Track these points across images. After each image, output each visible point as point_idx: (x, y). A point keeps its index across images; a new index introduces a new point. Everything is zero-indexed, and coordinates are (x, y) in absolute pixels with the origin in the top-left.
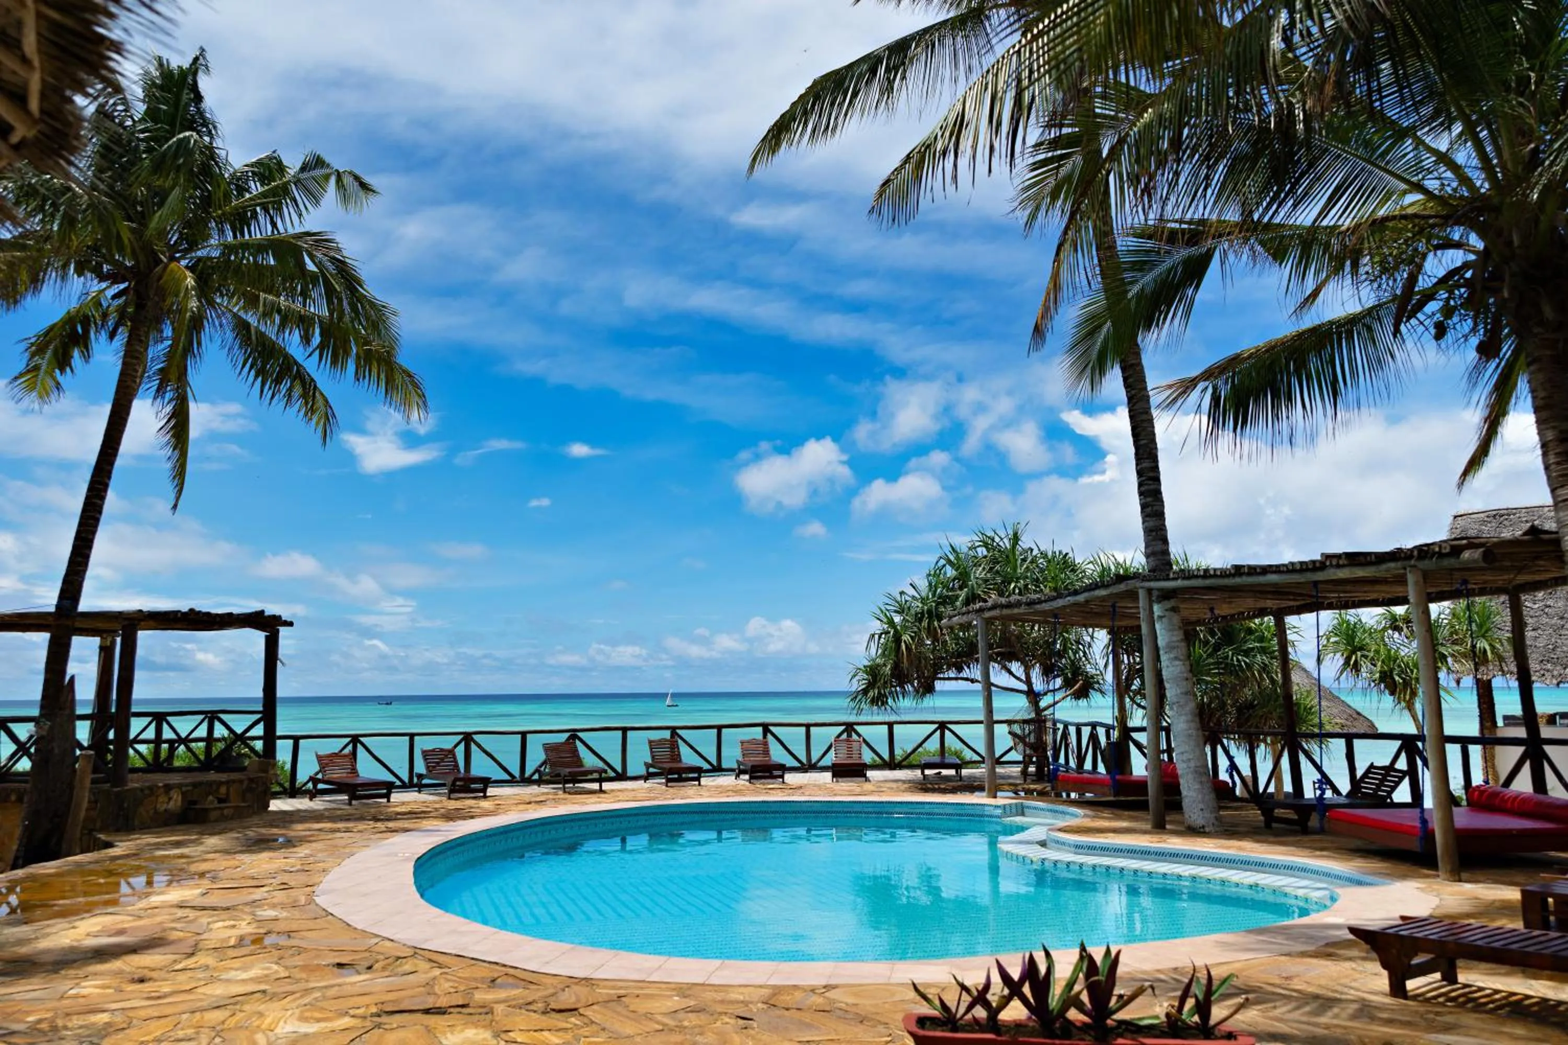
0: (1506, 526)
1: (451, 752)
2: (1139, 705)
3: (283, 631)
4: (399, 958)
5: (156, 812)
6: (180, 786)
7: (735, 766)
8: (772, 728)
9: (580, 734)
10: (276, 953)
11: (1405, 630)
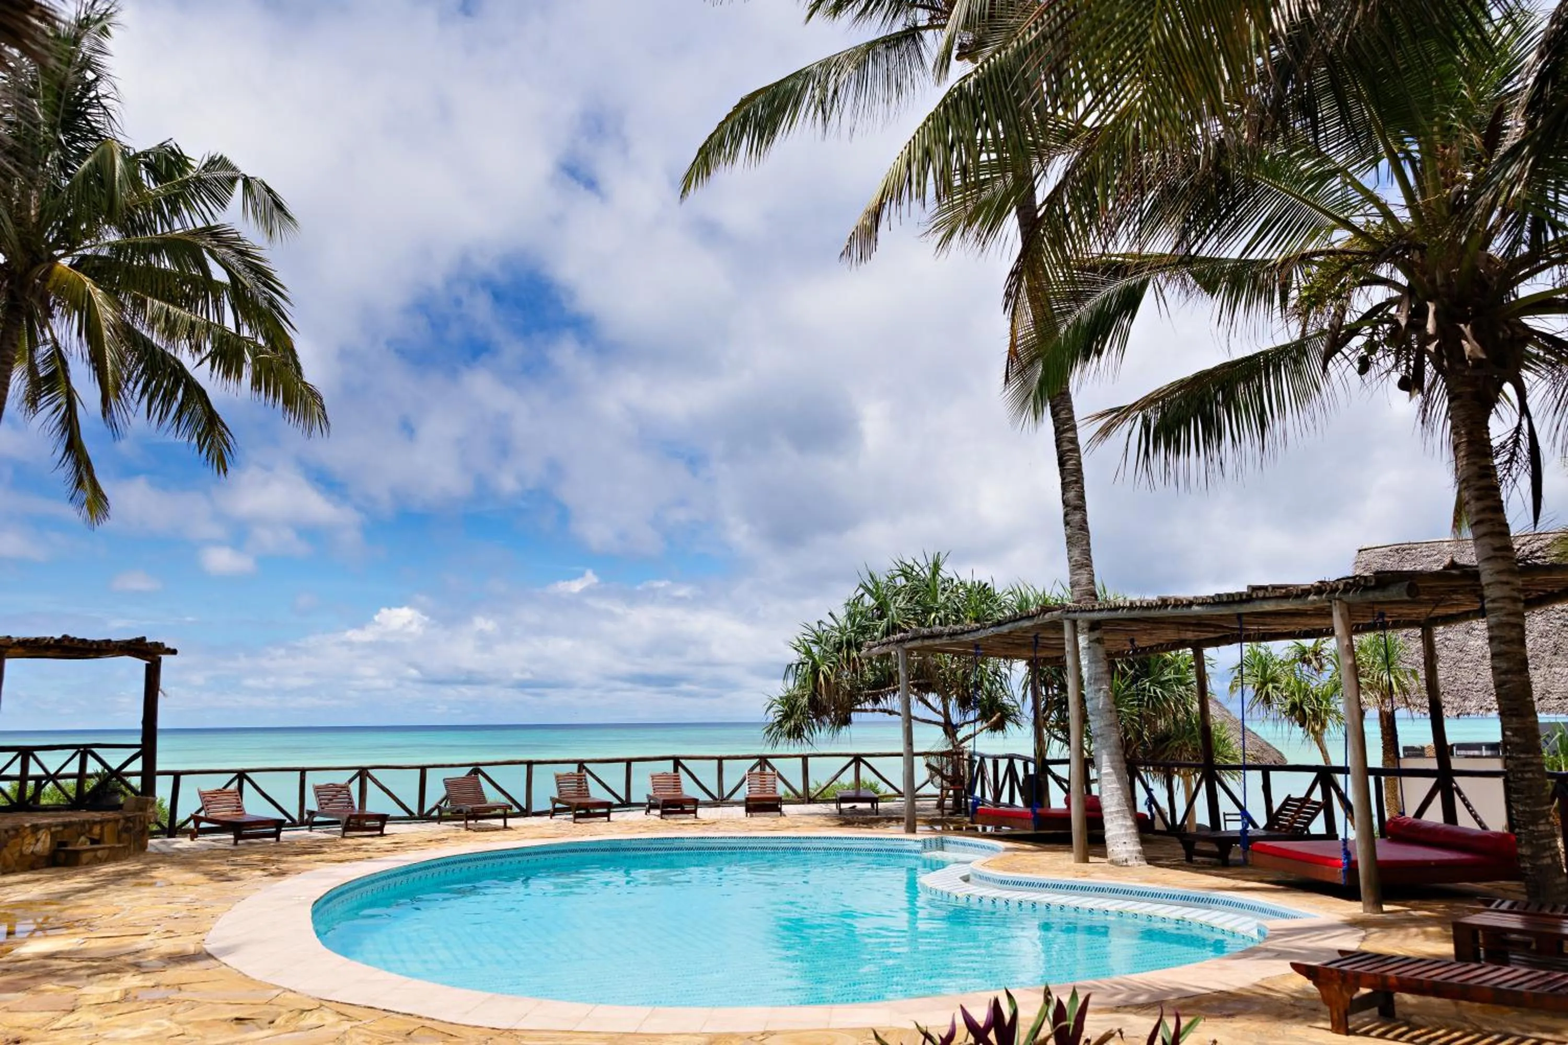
0: (1408, 561)
1: (345, 788)
2: (1056, 737)
3: (166, 659)
4: (303, 1011)
5: (22, 855)
6: (49, 826)
7: (645, 800)
8: (682, 761)
9: (482, 768)
10: (168, 1008)
11: (1314, 662)
